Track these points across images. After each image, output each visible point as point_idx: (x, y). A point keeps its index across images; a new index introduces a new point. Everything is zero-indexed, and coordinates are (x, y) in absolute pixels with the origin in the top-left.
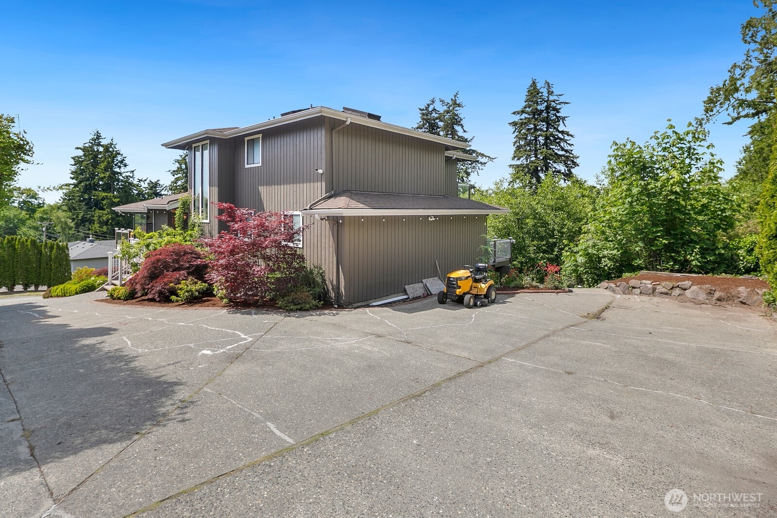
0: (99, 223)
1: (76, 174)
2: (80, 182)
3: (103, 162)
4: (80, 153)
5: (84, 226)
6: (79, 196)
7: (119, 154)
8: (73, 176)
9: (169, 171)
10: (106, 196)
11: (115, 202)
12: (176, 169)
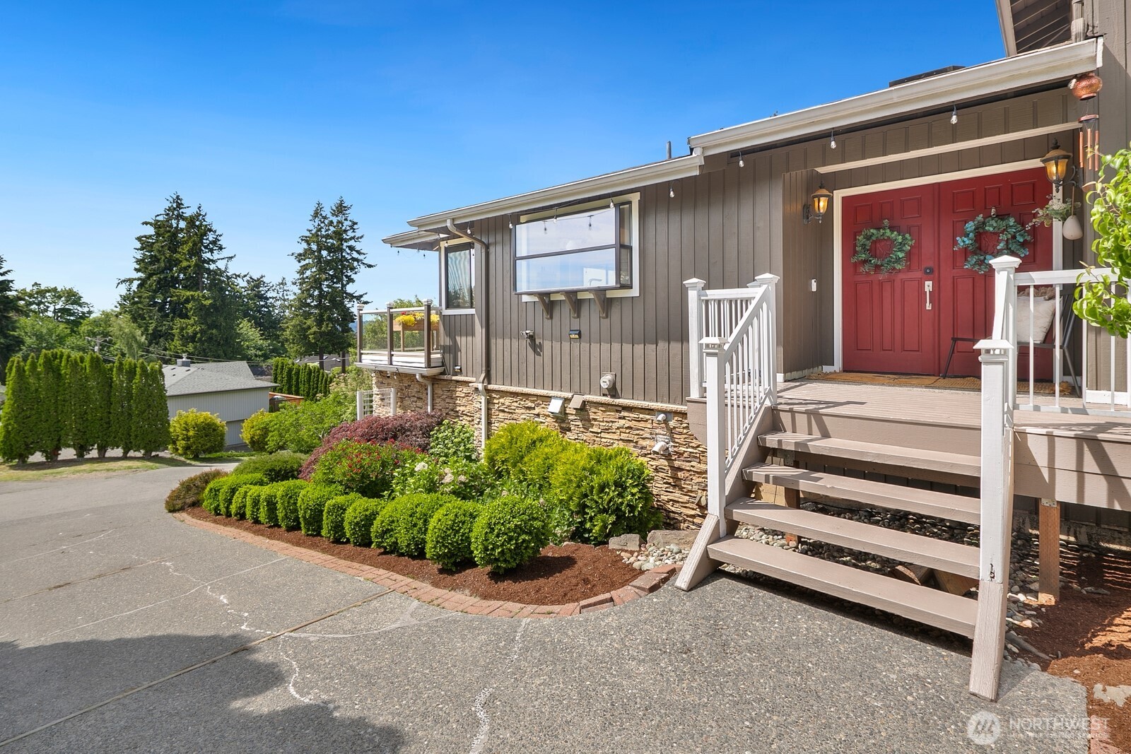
0: (181, 339)
1: (142, 264)
2: (150, 276)
3: (186, 242)
4: (150, 231)
5: (157, 344)
6: (148, 298)
7: (210, 230)
8: (138, 267)
9: (293, 254)
10: (192, 296)
11: (205, 305)
12: (302, 251)
